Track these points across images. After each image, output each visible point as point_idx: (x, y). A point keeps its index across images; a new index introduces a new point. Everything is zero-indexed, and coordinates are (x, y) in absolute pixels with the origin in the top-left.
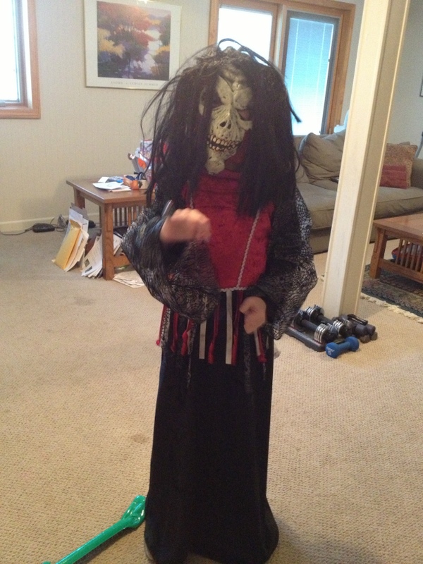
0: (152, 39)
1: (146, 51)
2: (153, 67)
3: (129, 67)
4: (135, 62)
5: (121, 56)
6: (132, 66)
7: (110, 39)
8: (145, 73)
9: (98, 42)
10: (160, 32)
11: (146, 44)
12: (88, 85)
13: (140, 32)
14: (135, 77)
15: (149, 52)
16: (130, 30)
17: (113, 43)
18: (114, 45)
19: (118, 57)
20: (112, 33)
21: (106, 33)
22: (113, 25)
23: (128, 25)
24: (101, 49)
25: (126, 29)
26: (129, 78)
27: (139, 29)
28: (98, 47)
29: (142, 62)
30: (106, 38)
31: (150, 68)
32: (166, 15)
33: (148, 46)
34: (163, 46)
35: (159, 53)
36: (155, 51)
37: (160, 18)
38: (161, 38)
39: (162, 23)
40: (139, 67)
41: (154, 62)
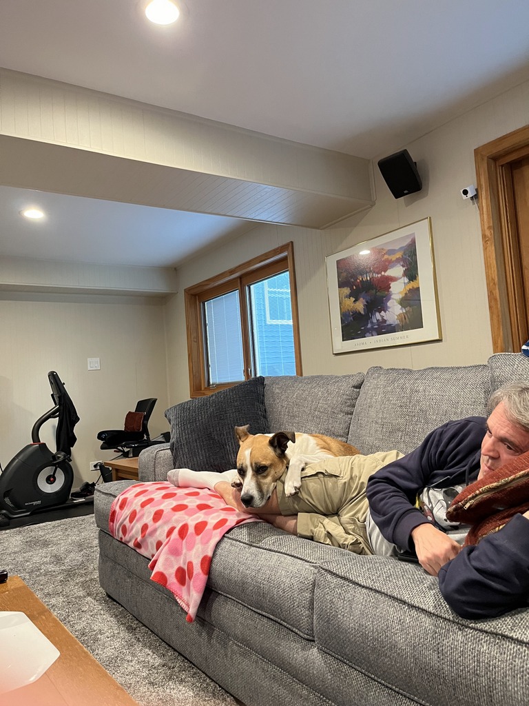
0: (393, 279)
1: (388, 297)
2: (400, 315)
3: (372, 323)
4: (377, 314)
5: (363, 313)
6: (375, 321)
7: (350, 296)
8: (391, 325)
9: (340, 303)
10: (403, 266)
11: (388, 288)
12: (336, 352)
13: (379, 275)
15: (392, 297)
16: (368, 279)
17: (352, 299)
18: (355, 302)
20: (352, 289)
22: (352, 280)
23: (366, 273)
24: (343, 310)
25: (365, 279)
26: (372, 335)
27: (378, 273)
28: (341, 309)
29: (385, 312)
30: (347, 297)
31: (396, 317)
32: (408, 241)
33: (390, 290)
34: (409, 282)
35: (406, 294)
36: (400, 293)
37: (401, 248)
38: (406, 274)
39: (404, 254)
40: (383, 319)
41: (400, 307)
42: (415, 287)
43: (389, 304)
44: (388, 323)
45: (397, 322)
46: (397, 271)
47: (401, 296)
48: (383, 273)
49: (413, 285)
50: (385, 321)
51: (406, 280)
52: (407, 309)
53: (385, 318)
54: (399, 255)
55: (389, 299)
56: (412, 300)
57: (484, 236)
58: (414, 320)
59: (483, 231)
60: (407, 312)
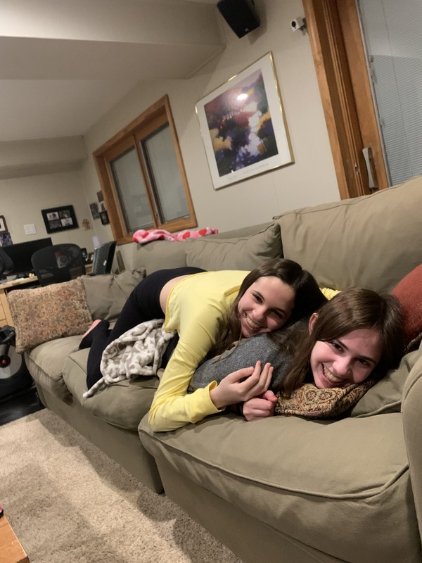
0: (251, 114)
1: (248, 131)
2: (259, 147)
3: (239, 157)
4: (242, 148)
5: (231, 149)
6: (241, 155)
7: (218, 136)
8: (253, 156)
9: (213, 144)
10: (256, 101)
11: (247, 123)
12: (216, 187)
14: (246, 164)
15: (252, 130)
16: (231, 117)
17: (221, 138)
18: (224, 140)
19: (229, 150)
20: (219, 129)
21: (216, 131)
22: (219, 121)
23: (229, 112)
24: (216, 150)
25: (228, 119)
26: (241, 168)
28: (214, 148)
29: (248, 145)
31: (257, 148)
32: (257, 77)
33: (249, 124)
34: (262, 115)
35: (262, 126)
36: (257, 126)
37: (252, 85)
38: (258, 108)
39: (255, 90)
40: (247, 152)
41: (258, 138)
42: (268, 118)
43: (250, 137)
44: (251, 155)
45: (258, 153)
46: (252, 107)
47: (258, 129)
48: (241, 110)
49: (265, 117)
50: (248, 153)
51: (260, 113)
52: (265, 139)
53: (249, 151)
54: (251, 92)
55: (249, 133)
56: (267, 131)
57: (316, 61)
58: (270, 149)
59: (314, 56)
60: (264, 142)
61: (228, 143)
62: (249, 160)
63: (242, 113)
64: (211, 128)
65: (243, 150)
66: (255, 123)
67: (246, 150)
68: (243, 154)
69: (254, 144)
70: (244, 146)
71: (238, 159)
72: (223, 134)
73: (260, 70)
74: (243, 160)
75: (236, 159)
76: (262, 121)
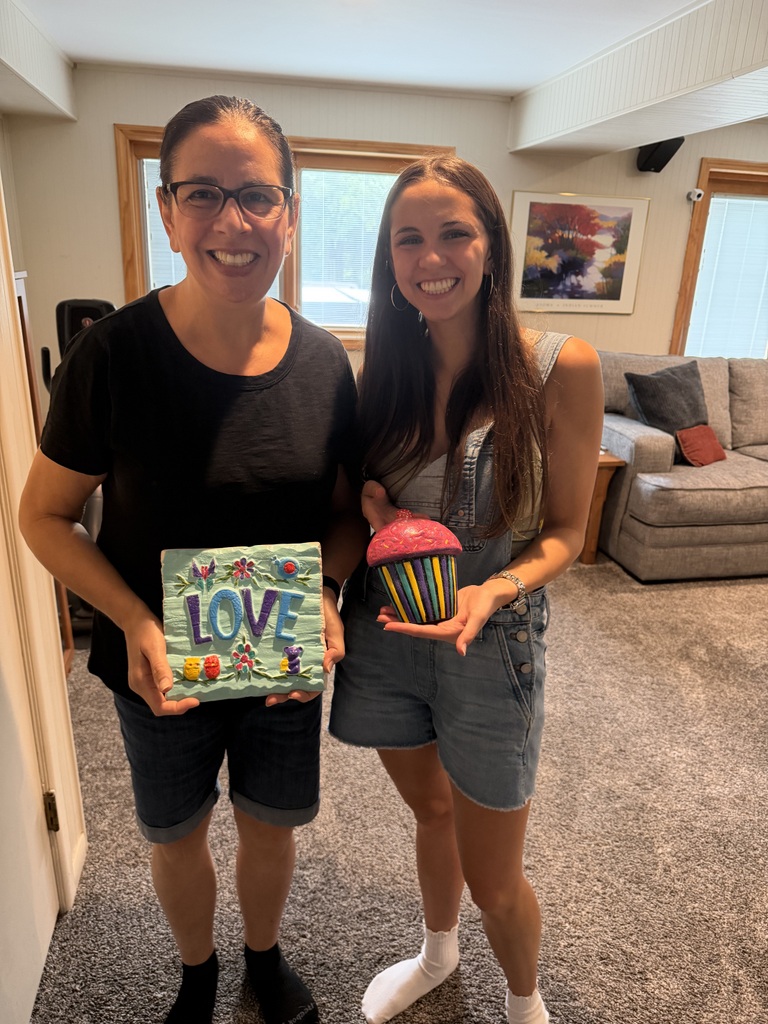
0: (601, 247)
1: (590, 263)
2: (598, 284)
3: (564, 285)
4: (573, 277)
5: (555, 271)
6: (568, 283)
7: (543, 248)
8: (585, 291)
9: (526, 254)
10: (614, 237)
11: (592, 252)
13: (585, 238)
14: (572, 296)
15: (595, 263)
16: (571, 237)
17: (545, 254)
18: (547, 257)
19: (551, 272)
20: (546, 240)
21: (539, 242)
22: (549, 231)
23: (569, 229)
24: (528, 263)
25: (566, 235)
26: (562, 298)
27: (584, 235)
28: (525, 261)
29: (583, 276)
30: (537, 249)
31: (594, 285)
32: (622, 215)
33: (595, 256)
34: (616, 255)
35: (610, 265)
36: (604, 262)
37: (616, 218)
38: (614, 245)
39: (618, 225)
41: (601, 276)
42: (622, 260)
43: (590, 270)
44: (583, 289)
45: (595, 290)
46: (605, 239)
47: (604, 266)
48: (589, 236)
49: (619, 258)
50: (580, 286)
51: (614, 251)
52: (608, 280)
53: (582, 283)
54: (612, 224)
55: (590, 264)
56: (614, 274)
58: (612, 292)
60: (607, 283)
61: (553, 264)
62: (576, 293)
63: (588, 240)
64: (531, 233)
65: (573, 279)
66: (603, 257)
67: (578, 281)
68: (572, 284)
69: (592, 279)
70: (577, 275)
71: (561, 287)
72: (550, 249)
73: (632, 209)
74: (569, 290)
75: (558, 285)
76: (613, 260)
